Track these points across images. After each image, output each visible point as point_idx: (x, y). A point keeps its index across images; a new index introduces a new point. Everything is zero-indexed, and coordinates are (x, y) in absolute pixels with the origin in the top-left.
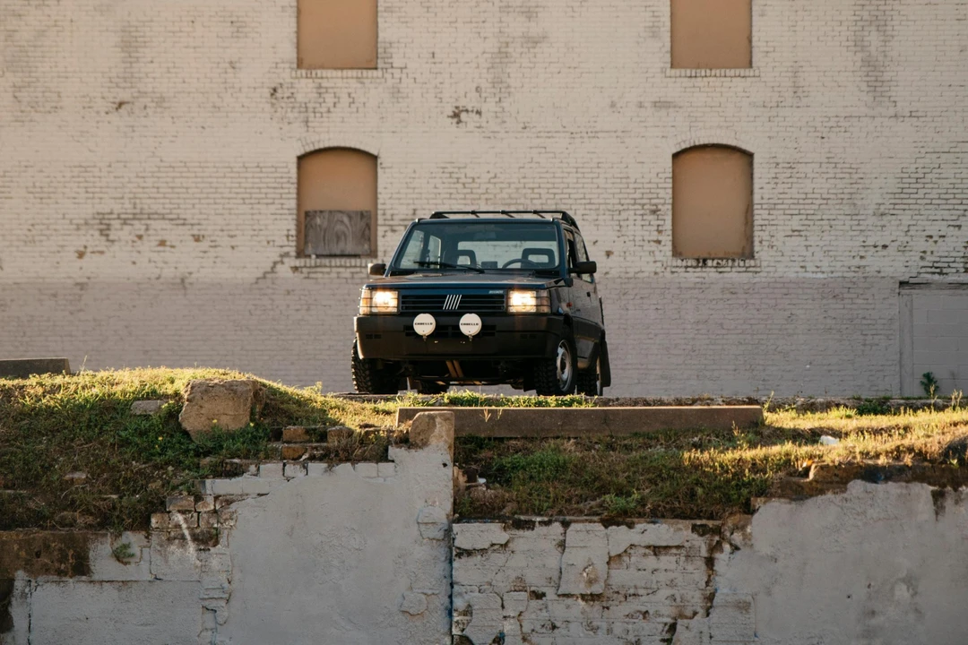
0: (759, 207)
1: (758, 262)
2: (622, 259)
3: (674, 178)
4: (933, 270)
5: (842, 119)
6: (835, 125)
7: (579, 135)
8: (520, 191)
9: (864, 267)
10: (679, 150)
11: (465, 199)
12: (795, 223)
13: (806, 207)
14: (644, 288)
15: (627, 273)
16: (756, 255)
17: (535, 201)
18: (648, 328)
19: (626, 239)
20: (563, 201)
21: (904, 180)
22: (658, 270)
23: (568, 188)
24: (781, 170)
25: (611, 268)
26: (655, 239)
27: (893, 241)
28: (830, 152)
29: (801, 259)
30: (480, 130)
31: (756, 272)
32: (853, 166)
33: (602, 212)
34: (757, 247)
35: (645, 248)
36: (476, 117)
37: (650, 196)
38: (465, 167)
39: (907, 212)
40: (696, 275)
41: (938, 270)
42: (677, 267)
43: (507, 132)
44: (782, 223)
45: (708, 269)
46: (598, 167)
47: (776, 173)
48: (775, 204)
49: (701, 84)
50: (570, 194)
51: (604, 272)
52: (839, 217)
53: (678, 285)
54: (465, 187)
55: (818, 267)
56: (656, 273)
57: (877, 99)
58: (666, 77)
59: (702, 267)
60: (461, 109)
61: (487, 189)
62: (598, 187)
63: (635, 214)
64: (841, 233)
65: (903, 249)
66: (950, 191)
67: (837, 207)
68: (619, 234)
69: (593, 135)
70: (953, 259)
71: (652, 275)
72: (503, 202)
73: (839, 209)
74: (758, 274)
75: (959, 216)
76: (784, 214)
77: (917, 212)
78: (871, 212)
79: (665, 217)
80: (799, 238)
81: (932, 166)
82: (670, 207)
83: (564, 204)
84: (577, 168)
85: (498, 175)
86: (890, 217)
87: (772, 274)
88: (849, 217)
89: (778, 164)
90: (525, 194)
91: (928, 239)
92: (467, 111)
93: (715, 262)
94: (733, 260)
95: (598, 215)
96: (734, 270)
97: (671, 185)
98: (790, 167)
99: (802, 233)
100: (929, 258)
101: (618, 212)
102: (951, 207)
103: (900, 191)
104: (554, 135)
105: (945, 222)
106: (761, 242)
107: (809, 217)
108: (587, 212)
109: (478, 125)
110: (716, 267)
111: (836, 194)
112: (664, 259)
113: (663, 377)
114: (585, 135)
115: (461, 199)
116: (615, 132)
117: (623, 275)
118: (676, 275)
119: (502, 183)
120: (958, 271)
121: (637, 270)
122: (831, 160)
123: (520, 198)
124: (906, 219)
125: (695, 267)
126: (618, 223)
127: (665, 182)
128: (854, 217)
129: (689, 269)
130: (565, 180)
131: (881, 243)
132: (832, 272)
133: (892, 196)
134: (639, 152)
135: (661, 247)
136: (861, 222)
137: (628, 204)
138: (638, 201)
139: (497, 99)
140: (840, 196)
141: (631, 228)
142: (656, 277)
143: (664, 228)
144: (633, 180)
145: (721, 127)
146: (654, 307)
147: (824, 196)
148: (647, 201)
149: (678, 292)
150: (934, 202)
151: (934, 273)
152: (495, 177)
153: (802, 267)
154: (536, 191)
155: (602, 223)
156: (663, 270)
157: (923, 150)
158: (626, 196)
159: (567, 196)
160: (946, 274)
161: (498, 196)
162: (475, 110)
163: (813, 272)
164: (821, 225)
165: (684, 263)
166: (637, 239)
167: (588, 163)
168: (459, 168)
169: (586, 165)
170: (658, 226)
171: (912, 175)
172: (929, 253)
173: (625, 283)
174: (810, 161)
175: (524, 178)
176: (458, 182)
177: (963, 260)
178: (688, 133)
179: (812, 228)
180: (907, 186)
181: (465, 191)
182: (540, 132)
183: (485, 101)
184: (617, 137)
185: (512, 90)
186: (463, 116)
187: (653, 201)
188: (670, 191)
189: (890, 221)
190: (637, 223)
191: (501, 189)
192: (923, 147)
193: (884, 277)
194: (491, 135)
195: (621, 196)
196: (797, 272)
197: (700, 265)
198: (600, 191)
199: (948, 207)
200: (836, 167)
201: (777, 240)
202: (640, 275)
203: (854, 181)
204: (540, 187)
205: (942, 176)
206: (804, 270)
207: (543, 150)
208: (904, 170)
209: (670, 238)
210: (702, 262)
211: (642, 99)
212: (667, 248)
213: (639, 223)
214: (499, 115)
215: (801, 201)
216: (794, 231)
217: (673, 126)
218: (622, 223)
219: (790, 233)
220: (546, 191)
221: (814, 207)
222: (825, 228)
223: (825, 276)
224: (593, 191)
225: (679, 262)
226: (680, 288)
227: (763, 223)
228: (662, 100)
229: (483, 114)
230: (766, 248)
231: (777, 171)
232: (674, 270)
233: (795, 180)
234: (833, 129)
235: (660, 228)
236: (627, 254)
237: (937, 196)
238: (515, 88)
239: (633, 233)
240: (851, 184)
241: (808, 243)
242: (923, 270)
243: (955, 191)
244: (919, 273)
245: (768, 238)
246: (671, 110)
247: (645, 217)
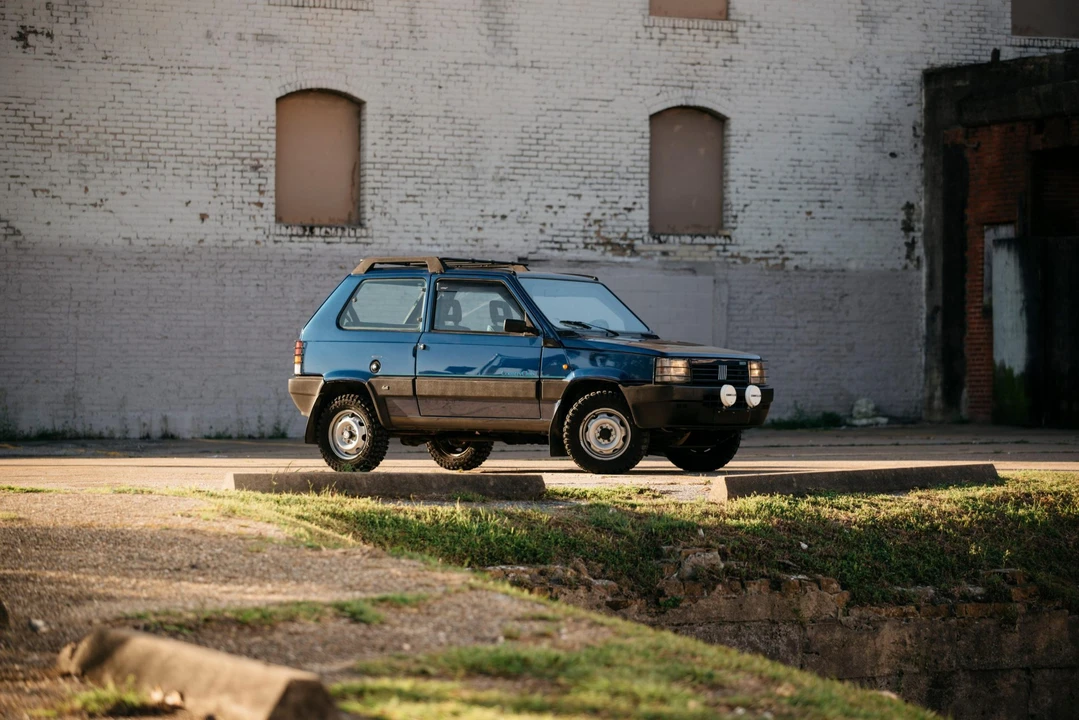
0: (371, 166)
1: (370, 231)
2: (218, 224)
3: (278, 128)
4: (553, 245)
5: (461, 66)
6: (453, 72)
7: (169, 71)
8: (100, 136)
9: (482, 240)
10: (284, 93)
11: (34, 143)
12: (410, 187)
13: (422, 168)
14: (243, 260)
15: (224, 241)
16: (368, 224)
17: (117, 150)
18: (248, 308)
19: (223, 199)
20: (151, 151)
21: (525, 141)
22: (260, 239)
23: (157, 135)
24: (396, 124)
25: (206, 235)
26: (256, 200)
27: (512, 211)
28: (447, 105)
29: (416, 229)
30: (52, 57)
31: (368, 244)
32: (472, 122)
33: (196, 166)
34: (368, 214)
35: (245, 211)
36: (47, 41)
37: (252, 149)
38: (34, 104)
39: (526, 177)
40: (302, 245)
41: (557, 246)
42: (281, 235)
43: (84, 62)
44: (395, 186)
45: (315, 239)
46: (192, 111)
47: (390, 127)
48: (388, 164)
49: (309, 16)
50: (158, 142)
51: (198, 239)
52: (457, 181)
53: (281, 258)
54: (33, 129)
55: (433, 239)
56: (257, 242)
57: (498, 45)
58: (269, 4)
59: (308, 236)
60: (28, 29)
61: (60, 132)
62: (191, 136)
63: (234, 170)
64: (458, 200)
65: (523, 220)
66: (571, 155)
67: (455, 169)
68: (215, 193)
69: (186, 70)
70: (571, 233)
71: (253, 244)
72: (80, 149)
73: (457, 172)
74: (369, 246)
75: (579, 184)
76: (399, 176)
77: (536, 178)
78: (490, 176)
79: (267, 175)
80: (416, 205)
81: (553, 125)
82: (273, 162)
83: (153, 155)
84: (167, 111)
85: (73, 116)
86: (509, 183)
87: (384, 247)
88: (466, 182)
89: (392, 116)
90: (106, 140)
91: (548, 209)
92: (35, 32)
93: (323, 230)
94: (343, 229)
95: (191, 169)
96: (343, 240)
97: (274, 137)
98: (406, 121)
99: (417, 199)
100: (549, 231)
101: (214, 167)
102: (571, 173)
103: (520, 153)
104: (143, 68)
105: (564, 191)
106: (373, 208)
107: (425, 180)
108: (179, 165)
109: (49, 51)
110: (324, 237)
111: (453, 154)
112: (267, 226)
113: (263, 367)
114: (176, 70)
115: (28, 143)
116: (211, 68)
117: (220, 244)
118: (279, 245)
119: (78, 125)
120: (577, 247)
121: (236, 238)
122: (449, 114)
123: (99, 146)
124: (526, 186)
125: (300, 236)
126: (213, 180)
127: (268, 133)
128: (473, 182)
129: (294, 239)
130: (152, 125)
131: (499, 213)
132: (449, 245)
133: (512, 158)
134: (238, 95)
135: (263, 212)
136: (480, 188)
137: (226, 158)
138: (237, 155)
139: (72, 21)
140: (458, 157)
141: (229, 186)
142: (257, 246)
143: (267, 188)
144: (230, 129)
145: (330, 69)
146: (255, 283)
147: (441, 156)
148: (248, 155)
149: (281, 265)
150: (555, 167)
151: (553, 249)
152: (70, 118)
153: (417, 238)
154: (118, 137)
155: (196, 179)
156: (265, 238)
157: (544, 107)
158: (223, 147)
159: (155, 145)
160: (566, 250)
161: (74, 142)
162: (46, 32)
163: (428, 245)
164: (438, 191)
165: (289, 231)
166: (235, 200)
167: (180, 105)
168: (26, 104)
169: (177, 108)
170: (260, 185)
171: (533, 136)
172: (548, 226)
173: (222, 254)
174: (427, 113)
175: (105, 120)
176: (25, 122)
177: (582, 234)
178: (294, 75)
179: (428, 193)
180: (527, 147)
181: (35, 133)
182: (123, 64)
183: (58, 22)
184: (213, 75)
185: (90, 9)
186: (31, 39)
187: (254, 155)
188: (273, 144)
189: (509, 188)
190: (236, 181)
191: (77, 132)
192: (544, 103)
193: (501, 252)
194: (66, 64)
195: (218, 147)
196: (411, 245)
197: (307, 233)
198: (193, 140)
199: (567, 173)
200: (454, 122)
201: (391, 206)
202: (240, 244)
203: (473, 140)
204: (123, 133)
205: (563, 137)
206: (418, 242)
207: (126, 87)
208: (525, 129)
209: (273, 200)
210: (309, 229)
211: (242, 30)
212: (270, 211)
213: (237, 181)
214: (74, 39)
215: (416, 161)
216: (408, 196)
217: (277, 65)
218: (218, 180)
219: (405, 198)
220: (131, 137)
221: (430, 168)
222: (441, 194)
223: (441, 249)
224: (187, 140)
225: (284, 230)
226: (284, 261)
227: (375, 185)
228: (264, 32)
229: (55, 37)
230: (378, 216)
231: (391, 123)
232: (277, 239)
233: (410, 136)
234: (451, 78)
235: (262, 188)
236: (225, 218)
237: (557, 161)
238: (94, 7)
239: (230, 193)
240: (470, 143)
241: (422, 211)
242: (543, 245)
243: (575, 155)
244: (538, 248)
245: (381, 204)
246: (275, 45)
247: (245, 174)
